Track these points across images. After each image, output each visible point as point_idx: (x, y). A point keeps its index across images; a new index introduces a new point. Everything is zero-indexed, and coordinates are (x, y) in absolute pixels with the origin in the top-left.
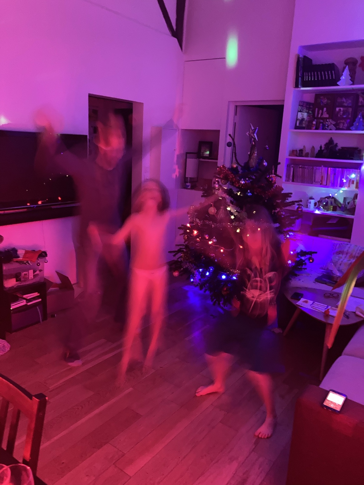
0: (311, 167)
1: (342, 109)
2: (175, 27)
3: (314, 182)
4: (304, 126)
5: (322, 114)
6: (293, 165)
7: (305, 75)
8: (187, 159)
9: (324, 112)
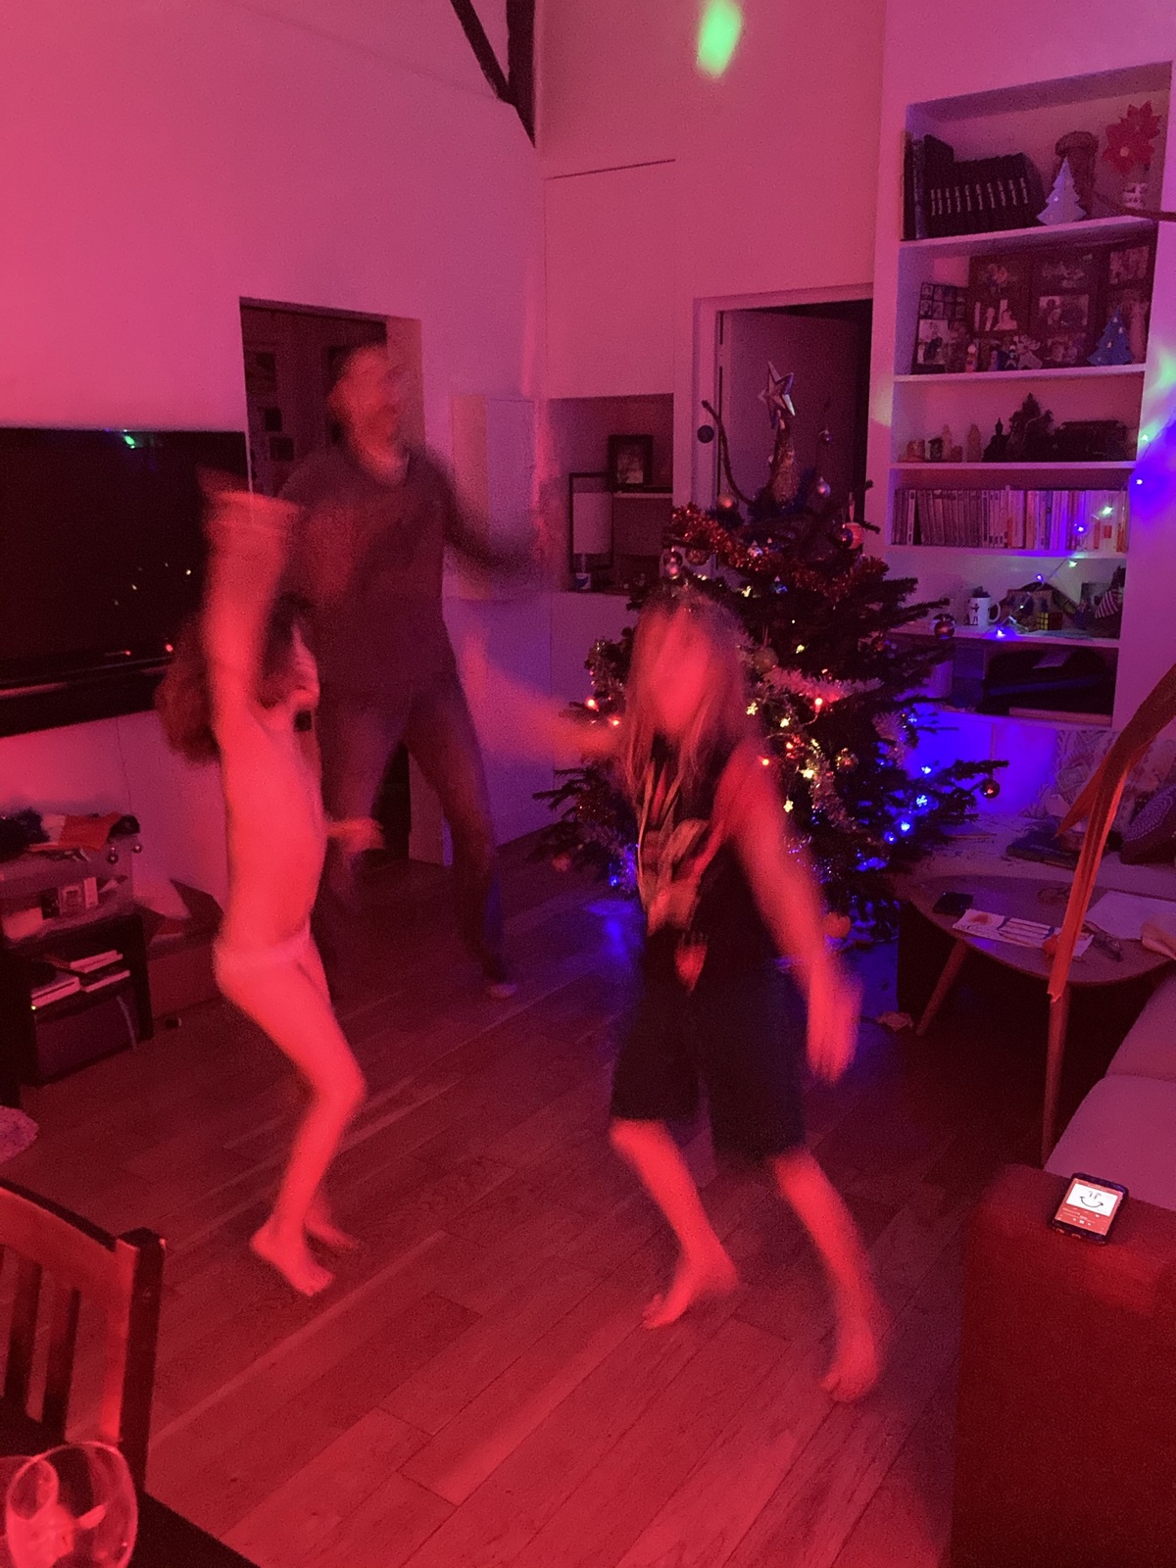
0: (973, 493)
1: (1057, 299)
2: (505, 71)
3: (985, 539)
4: (942, 362)
5: (995, 321)
6: (914, 492)
7: (933, 196)
8: (575, 495)
9: (1001, 311)
